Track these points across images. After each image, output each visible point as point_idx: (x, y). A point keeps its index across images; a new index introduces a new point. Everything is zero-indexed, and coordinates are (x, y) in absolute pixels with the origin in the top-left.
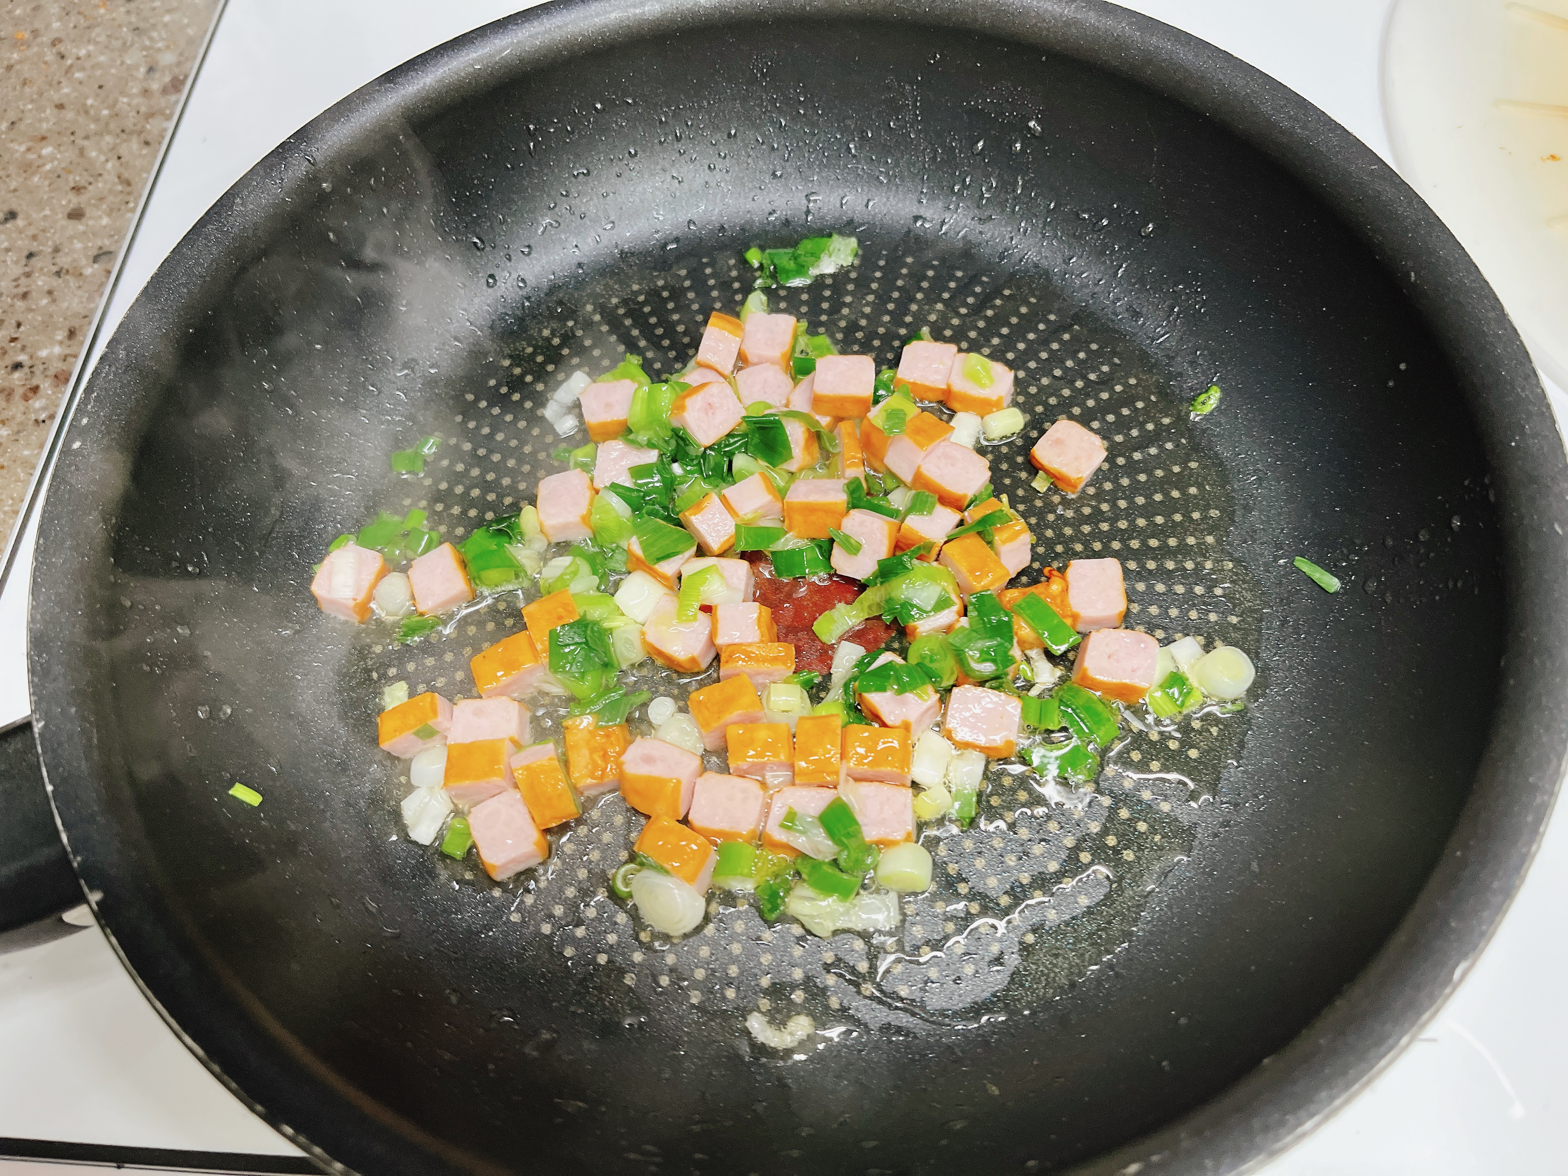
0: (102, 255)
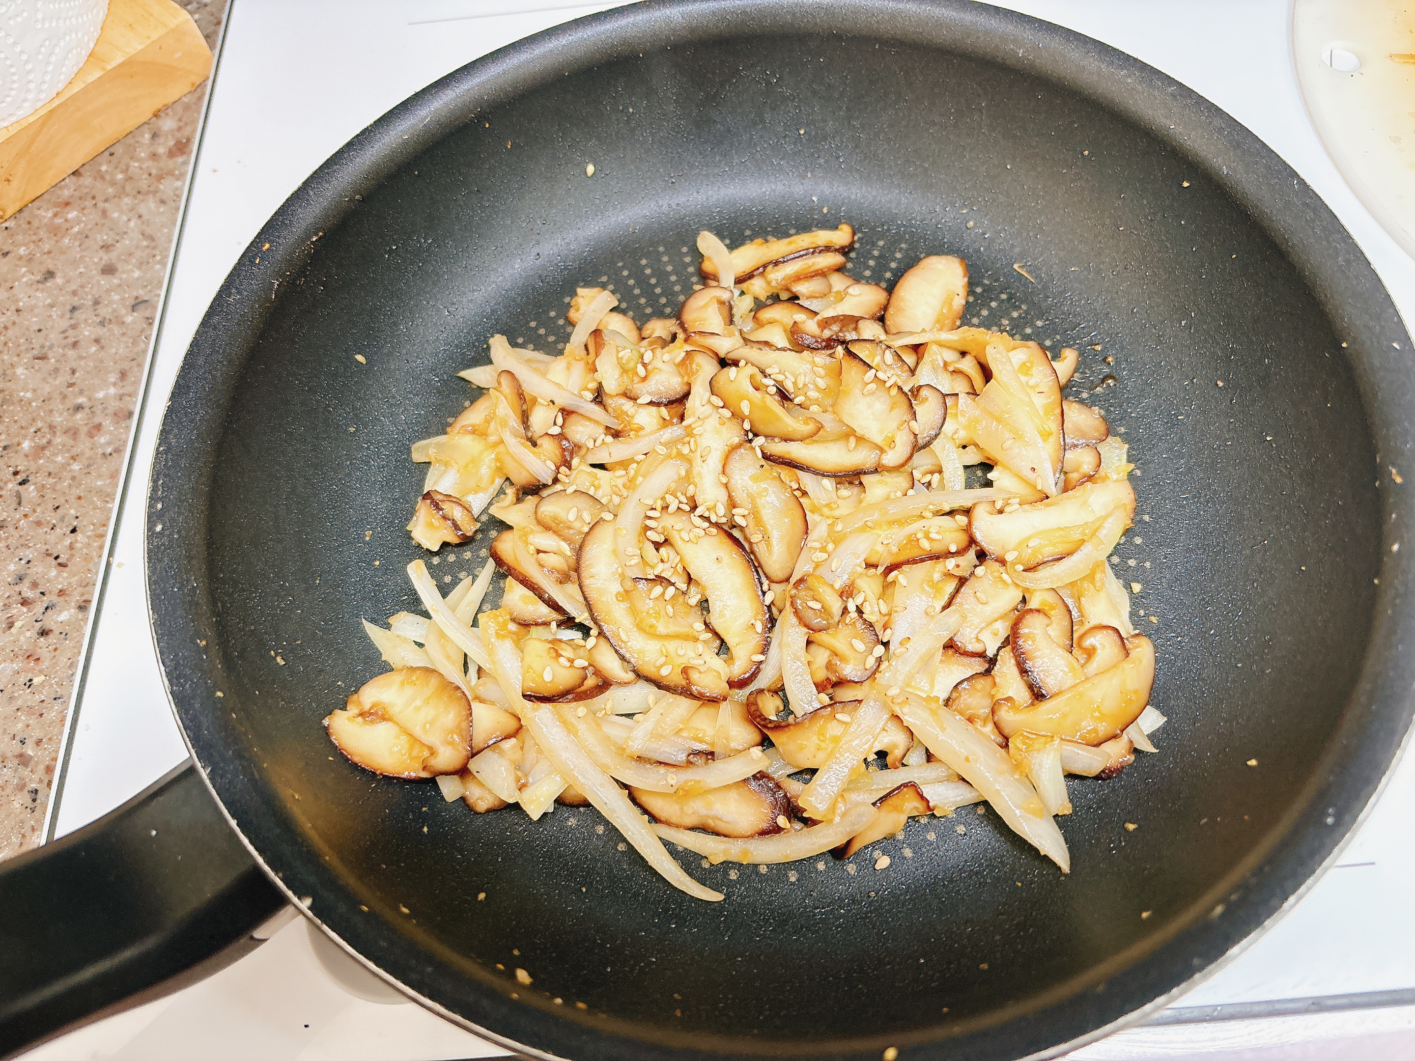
0: (137, 304)
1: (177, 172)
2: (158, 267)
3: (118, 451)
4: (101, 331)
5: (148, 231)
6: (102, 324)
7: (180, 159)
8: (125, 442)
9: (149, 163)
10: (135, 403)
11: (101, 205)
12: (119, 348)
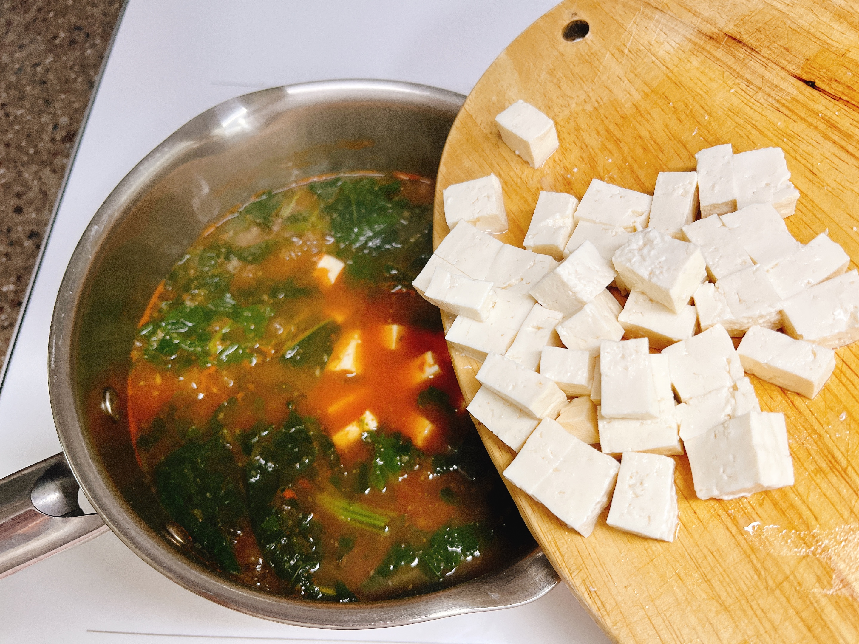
1: (65, 153)
2: (47, 213)
3: (12, 325)
4: (10, 249)
5: (45, 189)
6: (11, 244)
7: (68, 145)
8: (15, 321)
9: (49, 145)
10: (24, 297)
11: (19, 167)
12: (18, 261)
